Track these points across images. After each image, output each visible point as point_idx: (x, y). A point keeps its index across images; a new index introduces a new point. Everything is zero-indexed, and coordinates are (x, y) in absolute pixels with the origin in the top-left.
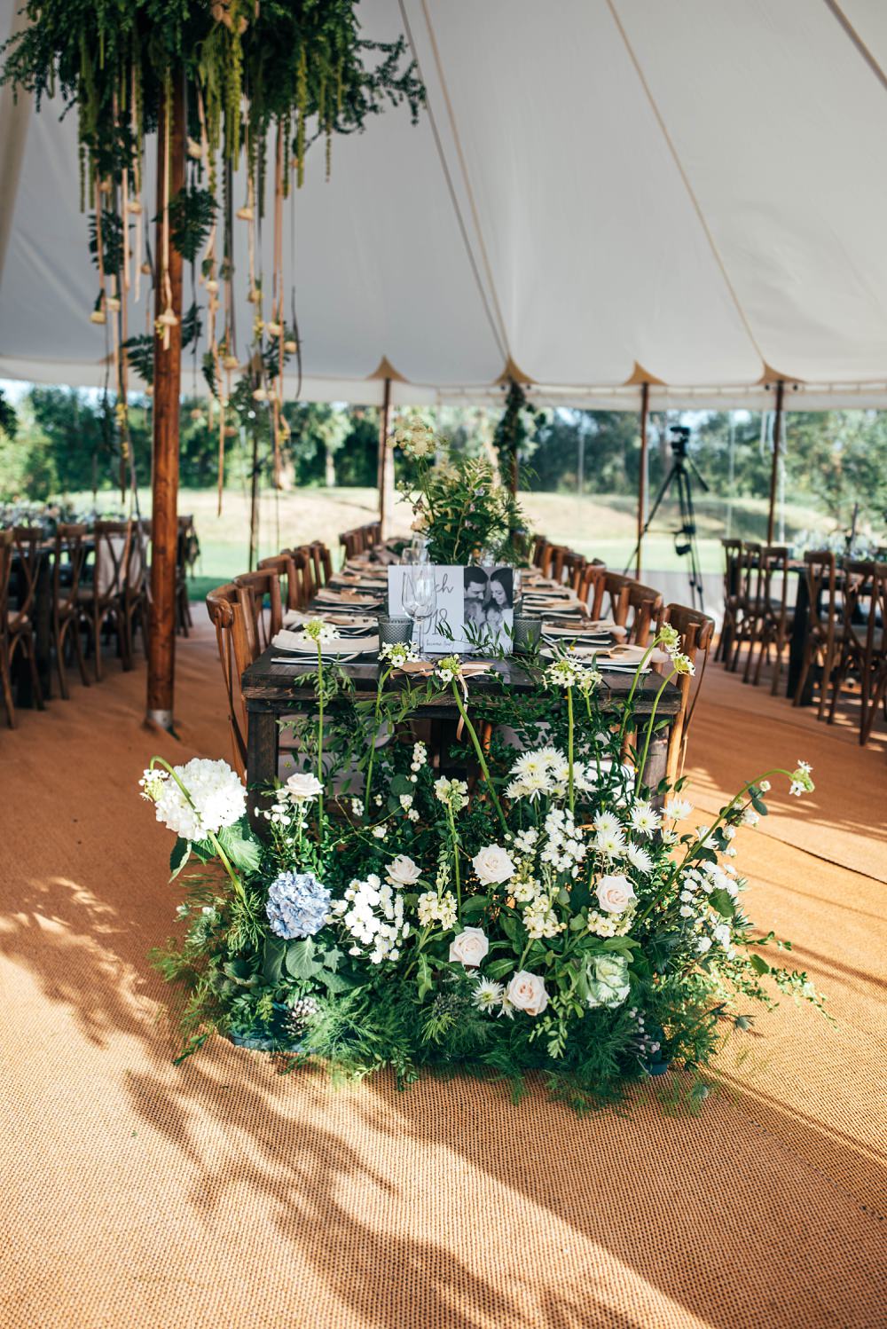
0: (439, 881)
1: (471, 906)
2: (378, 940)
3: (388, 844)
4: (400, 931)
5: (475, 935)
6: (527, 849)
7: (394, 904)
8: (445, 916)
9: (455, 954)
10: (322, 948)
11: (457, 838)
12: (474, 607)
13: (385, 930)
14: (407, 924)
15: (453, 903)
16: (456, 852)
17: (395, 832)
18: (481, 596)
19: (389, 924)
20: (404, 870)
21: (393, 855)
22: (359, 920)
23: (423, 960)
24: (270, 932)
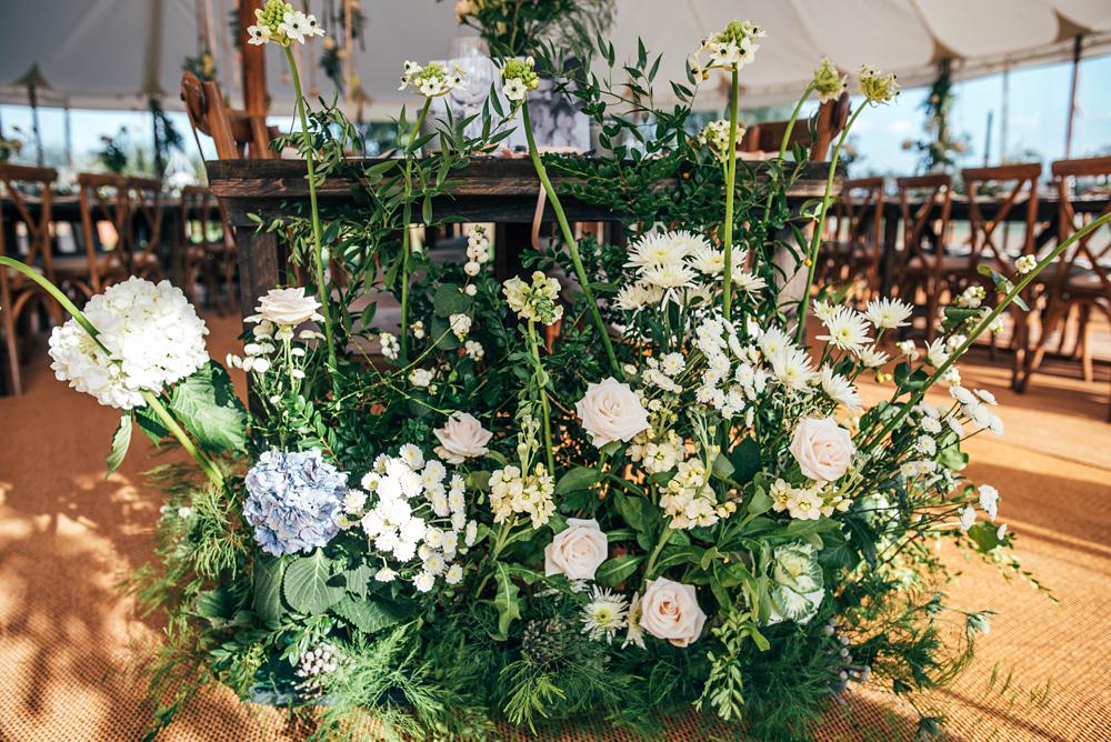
0: (522, 447)
1: (572, 483)
2: (423, 554)
3: (438, 396)
4: (462, 535)
5: (586, 531)
6: (668, 385)
7: (448, 490)
8: (536, 505)
9: (554, 563)
10: (340, 565)
11: (545, 378)
12: (540, 111)
13: (434, 536)
14: (473, 523)
15: (547, 482)
16: (544, 402)
17: (446, 378)
18: (548, 96)
19: (440, 525)
20: (464, 435)
21: (445, 412)
22: (387, 523)
23: (503, 573)
24: (255, 548)
